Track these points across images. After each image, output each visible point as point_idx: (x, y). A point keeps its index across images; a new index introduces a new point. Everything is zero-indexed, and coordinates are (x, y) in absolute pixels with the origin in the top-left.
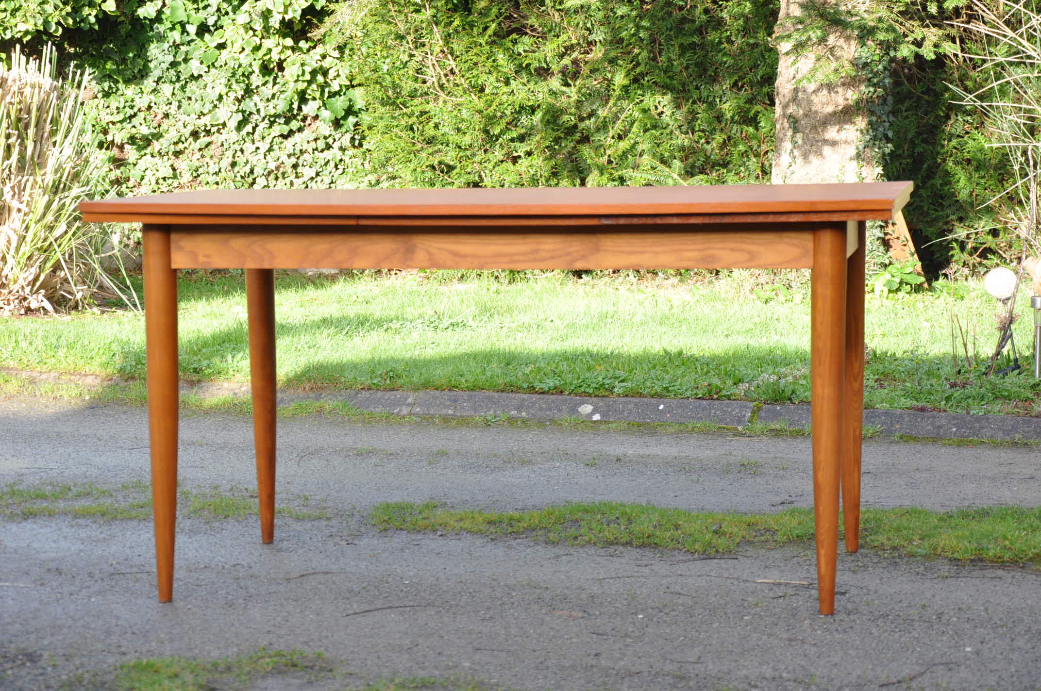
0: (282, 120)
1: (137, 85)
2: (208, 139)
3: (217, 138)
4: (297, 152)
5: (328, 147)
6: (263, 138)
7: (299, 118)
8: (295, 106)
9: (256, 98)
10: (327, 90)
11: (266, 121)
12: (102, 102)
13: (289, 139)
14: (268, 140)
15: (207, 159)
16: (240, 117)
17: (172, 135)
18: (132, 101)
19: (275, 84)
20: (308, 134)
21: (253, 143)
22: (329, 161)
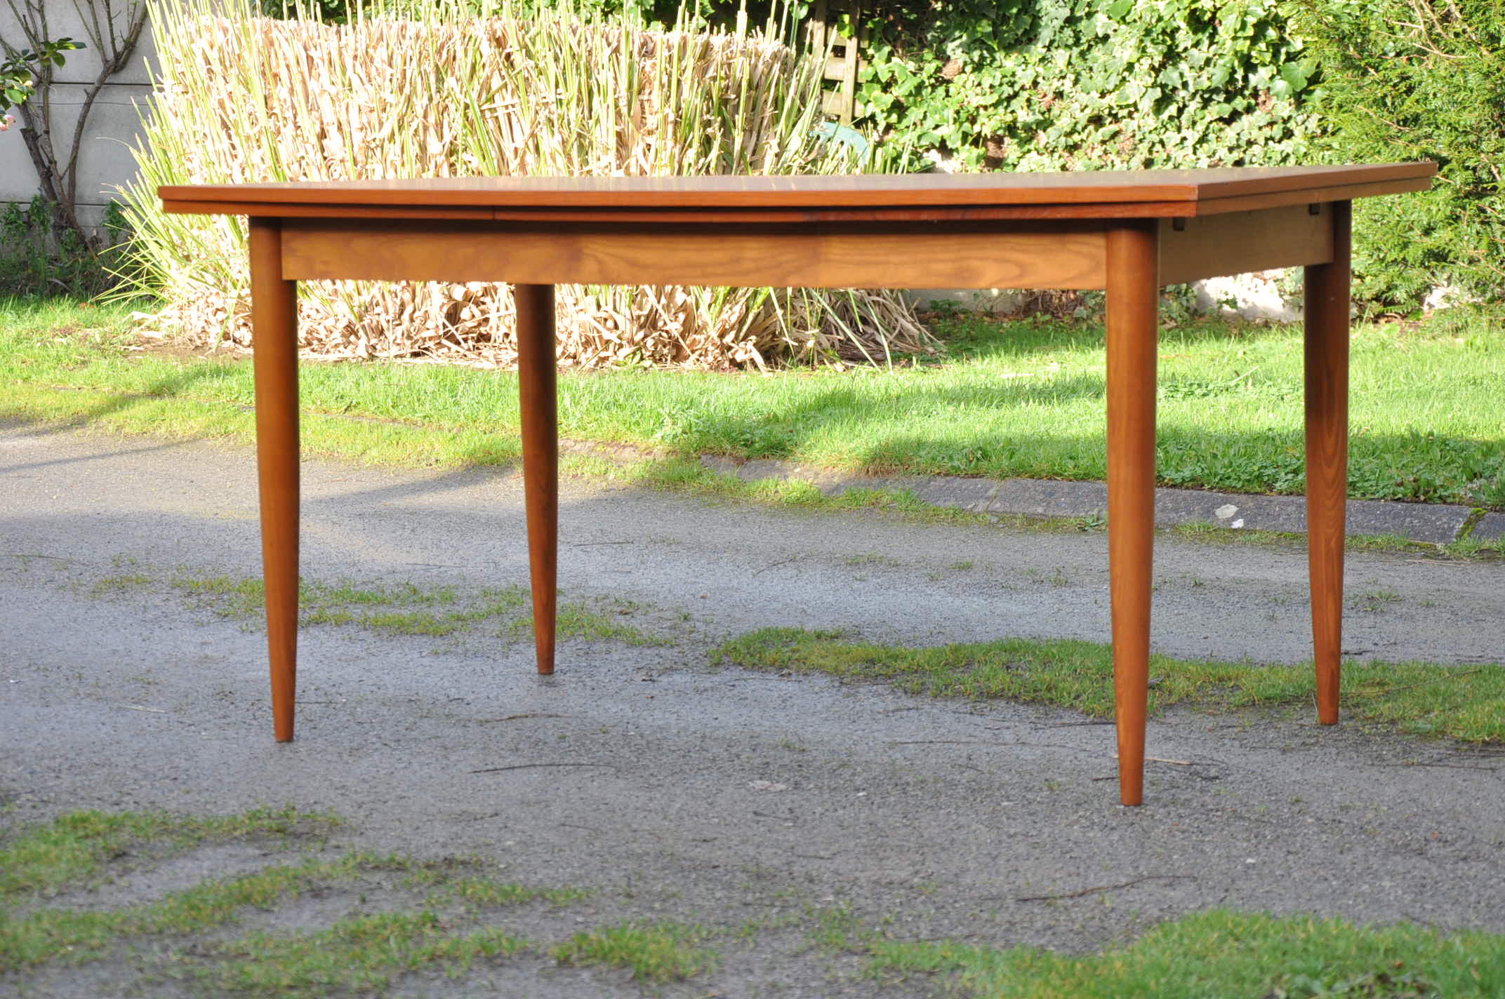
0: (1222, 97)
1: (1020, 52)
2: (1114, 127)
3: (1128, 126)
4: (1243, 142)
5: (1288, 134)
6: (1194, 123)
7: (1247, 93)
8: (1239, 75)
9: (1183, 66)
10: (1283, 50)
11: (1198, 98)
12: (973, 77)
13: (1234, 124)
14: (1200, 127)
15: (1112, 157)
16: (1158, 93)
17: (1064, 123)
18: (1013, 75)
19: (1211, 44)
20: (1260, 116)
21: (1179, 129)
22: (1288, 155)
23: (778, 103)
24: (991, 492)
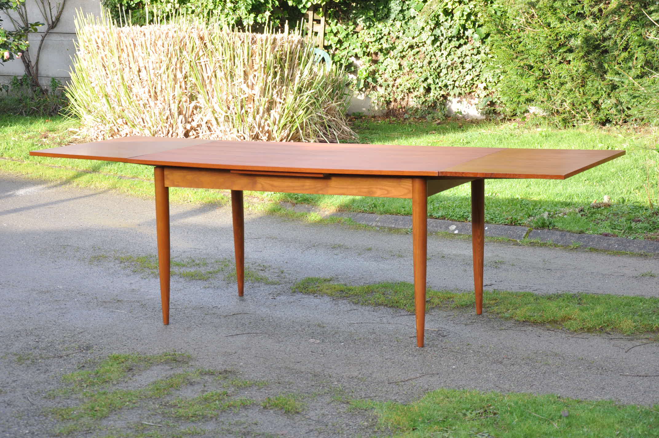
0: (456, 39)
1: (384, 22)
2: (418, 50)
3: (423, 49)
4: (463, 55)
5: (479, 53)
6: (446, 48)
7: (464, 38)
8: (461, 32)
9: (442, 28)
10: (477, 24)
11: (447, 40)
12: (367, 31)
13: (460, 49)
14: (448, 50)
15: (417, 60)
16: (433, 38)
17: (399, 48)
18: (381, 30)
19: (452, 20)
20: (469, 46)
21: (441, 50)
22: (479, 60)
23: (300, 58)
24: (377, 219)
